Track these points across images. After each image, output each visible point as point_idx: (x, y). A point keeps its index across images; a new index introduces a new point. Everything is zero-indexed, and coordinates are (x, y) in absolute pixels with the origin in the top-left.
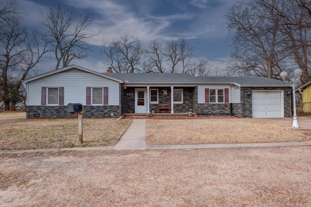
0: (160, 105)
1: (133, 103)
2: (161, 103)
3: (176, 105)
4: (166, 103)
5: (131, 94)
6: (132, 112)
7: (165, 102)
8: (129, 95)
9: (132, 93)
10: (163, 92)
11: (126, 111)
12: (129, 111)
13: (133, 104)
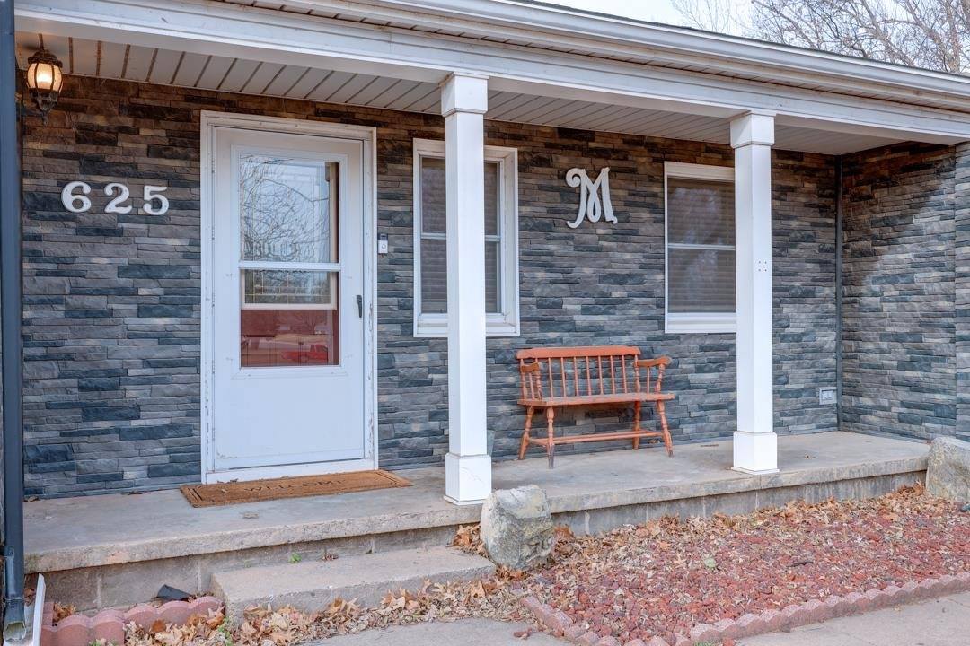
0: (538, 351)
1: (164, 338)
2: (545, 324)
3: (703, 349)
4: (599, 332)
5: (136, 201)
6: (154, 472)
7: (586, 310)
8: (100, 200)
9: (156, 177)
10: (574, 195)
11: (49, 457)
12: (103, 463)
13: (169, 352)
